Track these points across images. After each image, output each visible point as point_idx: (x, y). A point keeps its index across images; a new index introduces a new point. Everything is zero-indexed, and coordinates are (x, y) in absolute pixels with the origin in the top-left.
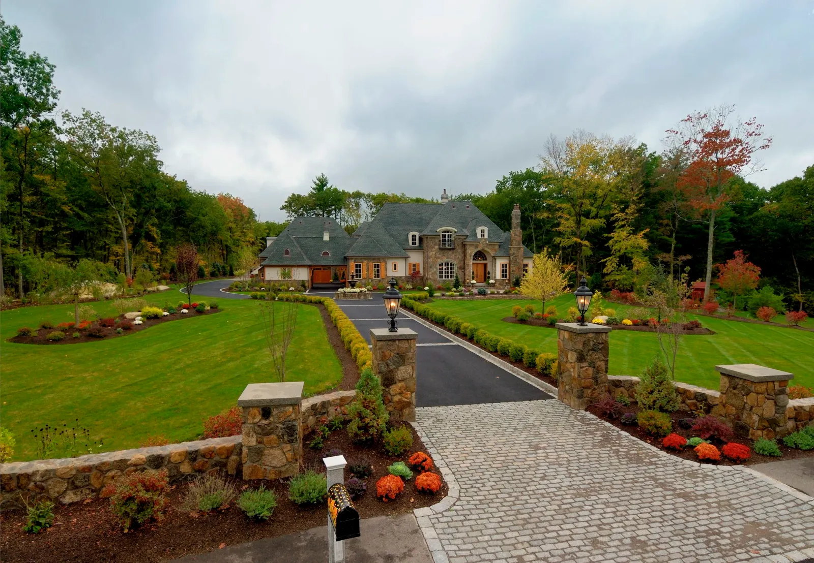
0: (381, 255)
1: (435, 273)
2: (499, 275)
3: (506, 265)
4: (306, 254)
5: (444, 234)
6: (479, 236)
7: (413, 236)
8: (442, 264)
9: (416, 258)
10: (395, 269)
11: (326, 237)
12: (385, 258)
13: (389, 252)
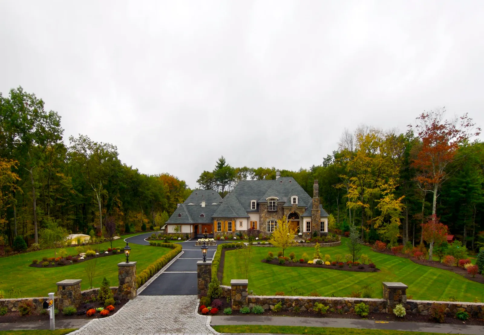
0: (232, 216)
1: (265, 228)
2: (305, 230)
3: (309, 223)
4: (191, 216)
5: (271, 201)
6: (292, 203)
7: (253, 203)
8: (270, 222)
9: (254, 218)
10: (241, 225)
11: (203, 205)
12: (235, 219)
13: (238, 214)
